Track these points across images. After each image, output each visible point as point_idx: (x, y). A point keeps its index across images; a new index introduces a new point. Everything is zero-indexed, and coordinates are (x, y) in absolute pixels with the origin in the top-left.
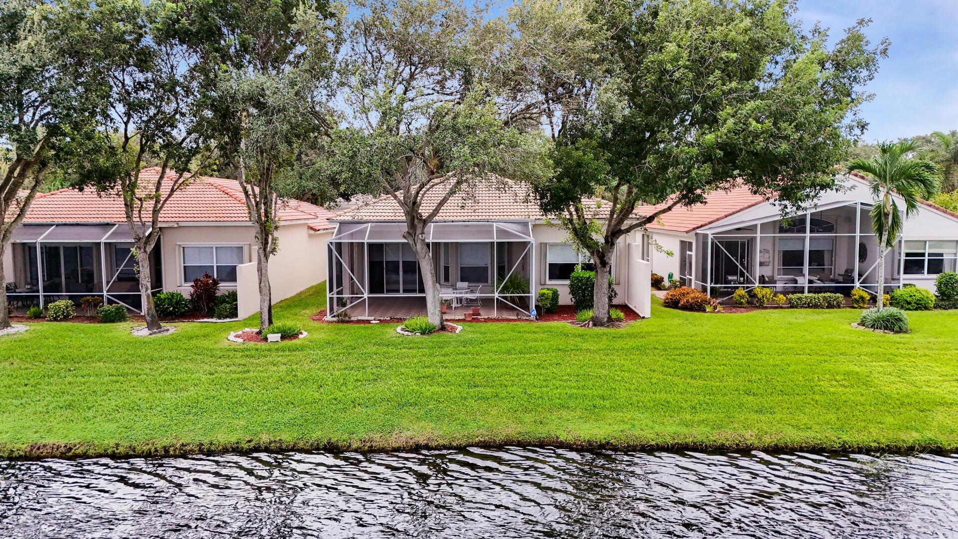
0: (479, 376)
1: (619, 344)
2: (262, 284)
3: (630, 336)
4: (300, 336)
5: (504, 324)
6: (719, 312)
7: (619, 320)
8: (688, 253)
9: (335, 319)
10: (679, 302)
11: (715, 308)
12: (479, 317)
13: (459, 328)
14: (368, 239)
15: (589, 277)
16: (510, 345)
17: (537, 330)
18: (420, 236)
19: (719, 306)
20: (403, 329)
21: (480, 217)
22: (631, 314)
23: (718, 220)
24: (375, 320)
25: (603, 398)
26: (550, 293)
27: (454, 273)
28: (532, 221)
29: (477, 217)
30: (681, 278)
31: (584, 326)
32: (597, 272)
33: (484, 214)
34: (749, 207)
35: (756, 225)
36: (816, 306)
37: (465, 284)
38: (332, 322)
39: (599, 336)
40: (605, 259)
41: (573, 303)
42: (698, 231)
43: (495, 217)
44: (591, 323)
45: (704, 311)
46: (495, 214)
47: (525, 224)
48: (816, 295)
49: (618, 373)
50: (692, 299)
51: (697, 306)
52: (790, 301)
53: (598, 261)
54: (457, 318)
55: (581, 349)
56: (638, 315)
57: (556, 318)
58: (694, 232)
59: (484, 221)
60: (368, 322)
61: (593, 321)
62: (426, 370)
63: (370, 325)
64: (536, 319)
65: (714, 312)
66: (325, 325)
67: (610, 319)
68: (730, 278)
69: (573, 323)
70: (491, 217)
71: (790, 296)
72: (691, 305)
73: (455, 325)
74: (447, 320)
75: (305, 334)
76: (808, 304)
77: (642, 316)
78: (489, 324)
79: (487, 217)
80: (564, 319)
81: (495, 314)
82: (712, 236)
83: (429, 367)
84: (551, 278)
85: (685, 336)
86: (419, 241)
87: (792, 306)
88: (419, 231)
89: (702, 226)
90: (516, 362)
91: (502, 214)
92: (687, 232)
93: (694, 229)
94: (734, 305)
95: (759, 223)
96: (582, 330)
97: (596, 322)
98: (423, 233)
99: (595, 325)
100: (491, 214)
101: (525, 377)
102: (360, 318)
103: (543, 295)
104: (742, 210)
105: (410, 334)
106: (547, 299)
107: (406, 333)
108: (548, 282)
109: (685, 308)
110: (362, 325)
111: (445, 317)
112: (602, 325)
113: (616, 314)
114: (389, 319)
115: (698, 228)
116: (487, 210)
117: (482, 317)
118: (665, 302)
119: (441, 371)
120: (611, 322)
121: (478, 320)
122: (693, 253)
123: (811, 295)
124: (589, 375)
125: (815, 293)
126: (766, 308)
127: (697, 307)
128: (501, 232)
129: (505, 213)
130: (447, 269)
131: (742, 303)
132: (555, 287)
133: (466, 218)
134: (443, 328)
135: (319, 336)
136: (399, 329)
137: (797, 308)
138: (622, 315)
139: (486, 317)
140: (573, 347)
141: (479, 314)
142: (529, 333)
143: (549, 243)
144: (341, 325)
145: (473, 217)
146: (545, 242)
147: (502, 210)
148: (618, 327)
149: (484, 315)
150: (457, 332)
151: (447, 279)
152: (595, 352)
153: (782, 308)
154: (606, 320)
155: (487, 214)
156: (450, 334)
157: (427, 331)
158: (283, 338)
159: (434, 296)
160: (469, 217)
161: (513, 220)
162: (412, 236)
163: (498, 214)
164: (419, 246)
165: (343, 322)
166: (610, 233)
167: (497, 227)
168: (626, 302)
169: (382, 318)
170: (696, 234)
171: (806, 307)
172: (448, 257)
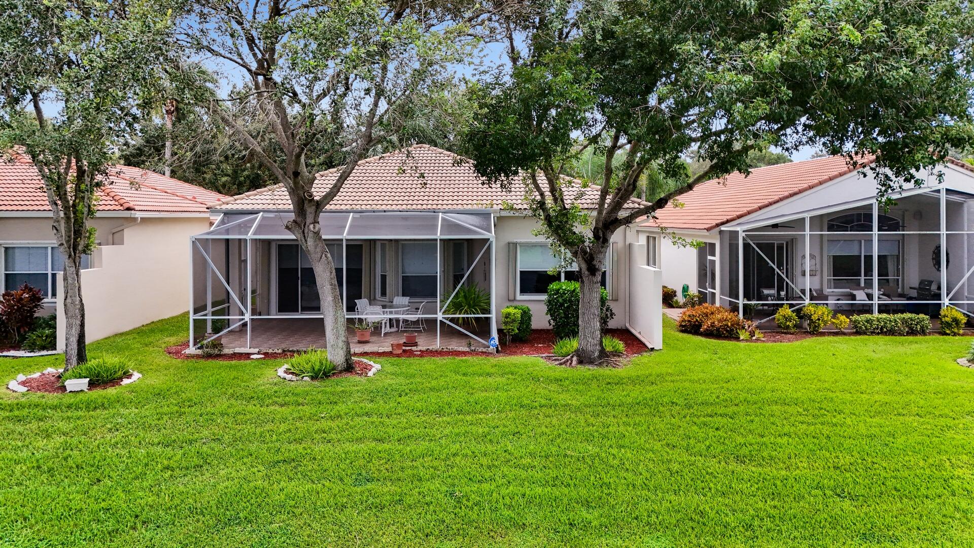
0: (380, 458)
1: (616, 395)
2: (69, 300)
3: (635, 381)
4: (126, 381)
5: (447, 360)
6: (758, 340)
7: (617, 354)
8: (709, 258)
9: (199, 352)
10: (700, 326)
11: (752, 334)
12: (414, 348)
13: (376, 366)
15: (574, 291)
16: (446, 397)
17: (492, 370)
18: (312, 226)
19: (757, 332)
20: (287, 371)
21: (424, 206)
22: (635, 344)
24: (259, 353)
25: (587, 504)
26: (517, 313)
27: (393, 283)
28: (495, 212)
29: (419, 207)
30: (699, 292)
31: (565, 363)
32: (583, 282)
33: (430, 202)
34: (791, 195)
35: (804, 219)
36: (891, 332)
37: (406, 300)
38: (198, 357)
39: (585, 381)
40: (595, 262)
41: (551, 327)
43: (445, 206)
44: (575, 359)
45: (737, 339)
46: (445, 202)
47: (485, 215)
48: (891, 317)
49: (614, 451)
50: (720, 321)
51: (727, 331)
52: (855, 324)
53: (584, 266)
54: (381, 350)
55: (556, 405)
56: (644, 344)
57: (526, 350)
58: (717, 229)
59: (429, 210)
60: (247, 356)
61: (578, 356)
62: (292, 447)
63: (249, 362)
64: (498, 351)
65: (751, 341)
66: (177, 362)
67: (603, 353)
68: (766, 292)
69: (549, 358)
70: (439, 206)
71: (855, 317)
72: (718, 330)
73: (371, 363)
74: (355, 354)
76: (882, 329)
77: (650, 346)
78: (425, 360)
79: (434, 207)
80: (538, 351)
81: (438, 343)
82: (744, 234)
83: (299, 441)
84: (523, 291)
85: (715, 381)
86: (311, 234)
87: (858, 331)
89: (728, 221)
90: (447, 431)
91: (455, 202)
92: (708, 229)
93: (718, 225)
94: (779, 331)
95: (807, 216)
96: (560, 371)
97: (583, 358)
99: (580, 362)
100: (440, 202)
101: (458, 459)
102: (238, 350)
103: (507, 316)
104: (781, 200)
105: (294, 378)
106: (514, 321)
107: (289, 377)
108: (519, 297)
109: (709, 334)
110: (234, 362)
111: (356, 349)
112: (591, 362)
113: (613, 344)
114: (280, 351)
116: (436, 198)
117: (419, 348)
118: (681, 326)
119: (319, 449)
120: (604, 357)
121: (409, 354)
122: (717, 258)
123: (884, 316)
124: (565, 456)
125: (888, 312)
126: (823, 334)
127: (727, 333)
128: (449, 226)
129: (460, 202)
131: (788, 327)
132: (526, 305)
133: (404, 207)
134: (349, 368)
135: (156, 381)
136: (281, 372)
137: (865, 333)
138: (621, 346)
139: (424, 349)
140: (543, 402)
141: (416, 344)
142: (481, 375)
143: (522, 245)
144: (202, 362)
145: (414, 207)
146: (515, 241)
147: (455, 198)
148: (615, 365)
149: (423, 343)
150: (370, 374)
151: (384, 293)
152: (578, 410)
153: (844, 334)
154: (597, 354)
155: (435, 202)
156: (357, 378)
157: (322, 374)
158: (92, 385)
160: (409, 207)
161: (469, 210)
162: (299, 226)
163: (450, 202)
164: (310, 242)
165: (209, 356)
166: (601, 224)
167: (443, 219)
168: (627, 325)
169: (270, 351)
170: (721, 232)
171: (878, 334)
172: (385, 262)
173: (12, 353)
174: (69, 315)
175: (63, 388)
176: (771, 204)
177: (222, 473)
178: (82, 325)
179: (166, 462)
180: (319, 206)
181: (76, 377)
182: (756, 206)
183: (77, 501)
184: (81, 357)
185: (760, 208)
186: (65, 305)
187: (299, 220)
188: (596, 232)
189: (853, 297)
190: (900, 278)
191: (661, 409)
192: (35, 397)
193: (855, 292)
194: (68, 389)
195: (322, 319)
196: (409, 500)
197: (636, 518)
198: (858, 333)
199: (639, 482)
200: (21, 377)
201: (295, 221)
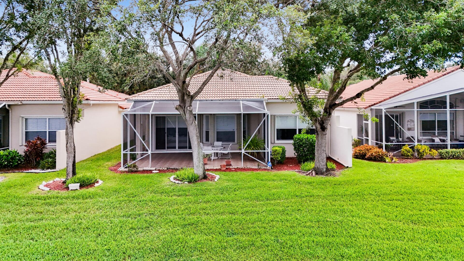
0: (236, 223)
1: (341, 190)
2: (69, 145)
3: (348, 183)
4: (96, 185)
5: (249, 173)
6: (395, 162)
7: (333, 170)
8: (364, 122)
9: (127, 169)
10: (365, 155)
11: (392, 159)
12: (231, 167)
13: (217, 176)
14: (152, 111)
15: (307, 138)
16: (257, 192)
17: (275, 178)
18: (189, 108)
19: (394, 158)
20: (175, 179)
21: (231, 98)
23: (385, 100)
24: (155, 170)
25: (346, 246)
26: (280, 150)
27: (213, 135)
28: (265, 100)
29: (228, 98)
30: (358, 138)
31: (309, 174)
32: (318, 134)
33: (233, 95)
34: (405, 92)
35: (414, 103)
36: (458, 158)
37: (220, 143)
38: (124, 172)
39: (323, 183)
40: (324, 125)
41: (296, 156)
42: (372, 107)
43: (240, 98)
44: (314, 172)
45: (385, 161)
46: (240, 95)
47: (261, 102)
48: (458, 150)
49: (351, 218)
50: (375, 153)
51: (380, 157)
52: (441, 154)
53: (319, 126)
54: (215, 168)
55: (313, 196)
56: (342, 165)
57: (286, 168)
58: (370, 108)
59: (233, 100)
60: (150, 171)
61: (315, 171)
62: (191, 217)
63: (151, 174)
64: (272, 168)
65: (392, 163)
66: (117, 175)
67: (327, 170)
68: (392, 138)
69: (299, 172)
70: (238, 98)
71: (440, 151)
72: (375, 157)
73: (214, 174)
74: (208, 170)
75: (100, 182)
76: (453, 156)
77: (346, 166)
78: (239, 173)
79: (235, 98)
80: (292, 168)
81: (241, 164)
82: (385, 110)
83: (194, 214)
84: (278, 139)
85: (387, 183)
86: (188, 112)
87: (442, 157)
88: (187, 104)
89: (375, 104)
90: (264, 209)
91: (245, 95)
92: (365, 108)
93: (370, 106)
94: (404, 157)
95: (415, 101)
96: (308, 178)
97: (318, 172)
98: (190, 106)
99: (317, 174)
100: (238, 95)
101: (274, 223)
102: (145, 169)
103: (276, 151)
104: (400, 94)
105: (180, 182)
106: (278, 153)
107: (177, 182)
108: (277, 142)
109: (370, 159)
110: (146, 175)
111: (207, 167)
112: (322, 174)
113: (331, 165)
114: (166, 169)
115: (372, 105)
116: (235, 93)
117: (233, 167)
118: (355, 155)
119: (204, 218)
120: (328, 172)
121: (230, 170)
122: (369, 122)
123: (454, 150)
124: (327, 221)
125: (456, 148)
126: (425, 159)
127: (379, 159)
128: (246, 107)
129: (247, 95)
130: (207, 133)
131: (408, 155)
132: (282, 146)
133: (221, 98)
134: (205, 177)
135: (112, 184)
136: (172, 179)
137: (445, 159)
138: (334, 166)
139: (236, 167)
140: (306, 194)
141: (230, 165)
142: (269, 181)
143: (278, 116)
144: (130, 175)
145: (226, 98)
146: (274, 114)
147: (245, 93)
148: (334, 175)
149: (234, 165)
150: (216, 180)
151: (207, 140)
152: (324, 198)
153: (435, 159)
154: (325, 170)
155: (235, 95)
156: (210, 182)
157: (193, 180)
158: (81, 186)
159: (199, 153)
160: (223, 98)
161: (253, 99)
162: (182, 108)
163: (242, 95)
164: (188, 116)
165: (132, 172)
166: (328, 106)
167: (243, 104)
168: (330, 155)
169: (161, 169)
170: (371, 109)
171: (452, 158)
172: (208, 126)
173: (33, 171)
174: (69, 152)
175: (68, 188)
176: (395, 96)
177: (160, 231)
178: (74, 157)
179: (130, 226)
180: (192, 98)
181: (73, 183)
182: (388, 97)
183: (93, 245)
184: (74, 173)
185: (390, 98)
186: (67, 147)
187: (182, 105)
188: (325, 110)
189: (433, 141)
190: (454, 131)
191: (366, 197)
192: (55, 193)
193: (434, 138)
194: (70, 189)
195: (192, 153)
196: (257, 244)
197: (373, 253)
198: (442, 158)
199: (368, 234)
200: (44, 183)
201: (180, 105)
